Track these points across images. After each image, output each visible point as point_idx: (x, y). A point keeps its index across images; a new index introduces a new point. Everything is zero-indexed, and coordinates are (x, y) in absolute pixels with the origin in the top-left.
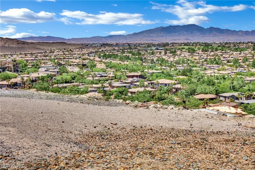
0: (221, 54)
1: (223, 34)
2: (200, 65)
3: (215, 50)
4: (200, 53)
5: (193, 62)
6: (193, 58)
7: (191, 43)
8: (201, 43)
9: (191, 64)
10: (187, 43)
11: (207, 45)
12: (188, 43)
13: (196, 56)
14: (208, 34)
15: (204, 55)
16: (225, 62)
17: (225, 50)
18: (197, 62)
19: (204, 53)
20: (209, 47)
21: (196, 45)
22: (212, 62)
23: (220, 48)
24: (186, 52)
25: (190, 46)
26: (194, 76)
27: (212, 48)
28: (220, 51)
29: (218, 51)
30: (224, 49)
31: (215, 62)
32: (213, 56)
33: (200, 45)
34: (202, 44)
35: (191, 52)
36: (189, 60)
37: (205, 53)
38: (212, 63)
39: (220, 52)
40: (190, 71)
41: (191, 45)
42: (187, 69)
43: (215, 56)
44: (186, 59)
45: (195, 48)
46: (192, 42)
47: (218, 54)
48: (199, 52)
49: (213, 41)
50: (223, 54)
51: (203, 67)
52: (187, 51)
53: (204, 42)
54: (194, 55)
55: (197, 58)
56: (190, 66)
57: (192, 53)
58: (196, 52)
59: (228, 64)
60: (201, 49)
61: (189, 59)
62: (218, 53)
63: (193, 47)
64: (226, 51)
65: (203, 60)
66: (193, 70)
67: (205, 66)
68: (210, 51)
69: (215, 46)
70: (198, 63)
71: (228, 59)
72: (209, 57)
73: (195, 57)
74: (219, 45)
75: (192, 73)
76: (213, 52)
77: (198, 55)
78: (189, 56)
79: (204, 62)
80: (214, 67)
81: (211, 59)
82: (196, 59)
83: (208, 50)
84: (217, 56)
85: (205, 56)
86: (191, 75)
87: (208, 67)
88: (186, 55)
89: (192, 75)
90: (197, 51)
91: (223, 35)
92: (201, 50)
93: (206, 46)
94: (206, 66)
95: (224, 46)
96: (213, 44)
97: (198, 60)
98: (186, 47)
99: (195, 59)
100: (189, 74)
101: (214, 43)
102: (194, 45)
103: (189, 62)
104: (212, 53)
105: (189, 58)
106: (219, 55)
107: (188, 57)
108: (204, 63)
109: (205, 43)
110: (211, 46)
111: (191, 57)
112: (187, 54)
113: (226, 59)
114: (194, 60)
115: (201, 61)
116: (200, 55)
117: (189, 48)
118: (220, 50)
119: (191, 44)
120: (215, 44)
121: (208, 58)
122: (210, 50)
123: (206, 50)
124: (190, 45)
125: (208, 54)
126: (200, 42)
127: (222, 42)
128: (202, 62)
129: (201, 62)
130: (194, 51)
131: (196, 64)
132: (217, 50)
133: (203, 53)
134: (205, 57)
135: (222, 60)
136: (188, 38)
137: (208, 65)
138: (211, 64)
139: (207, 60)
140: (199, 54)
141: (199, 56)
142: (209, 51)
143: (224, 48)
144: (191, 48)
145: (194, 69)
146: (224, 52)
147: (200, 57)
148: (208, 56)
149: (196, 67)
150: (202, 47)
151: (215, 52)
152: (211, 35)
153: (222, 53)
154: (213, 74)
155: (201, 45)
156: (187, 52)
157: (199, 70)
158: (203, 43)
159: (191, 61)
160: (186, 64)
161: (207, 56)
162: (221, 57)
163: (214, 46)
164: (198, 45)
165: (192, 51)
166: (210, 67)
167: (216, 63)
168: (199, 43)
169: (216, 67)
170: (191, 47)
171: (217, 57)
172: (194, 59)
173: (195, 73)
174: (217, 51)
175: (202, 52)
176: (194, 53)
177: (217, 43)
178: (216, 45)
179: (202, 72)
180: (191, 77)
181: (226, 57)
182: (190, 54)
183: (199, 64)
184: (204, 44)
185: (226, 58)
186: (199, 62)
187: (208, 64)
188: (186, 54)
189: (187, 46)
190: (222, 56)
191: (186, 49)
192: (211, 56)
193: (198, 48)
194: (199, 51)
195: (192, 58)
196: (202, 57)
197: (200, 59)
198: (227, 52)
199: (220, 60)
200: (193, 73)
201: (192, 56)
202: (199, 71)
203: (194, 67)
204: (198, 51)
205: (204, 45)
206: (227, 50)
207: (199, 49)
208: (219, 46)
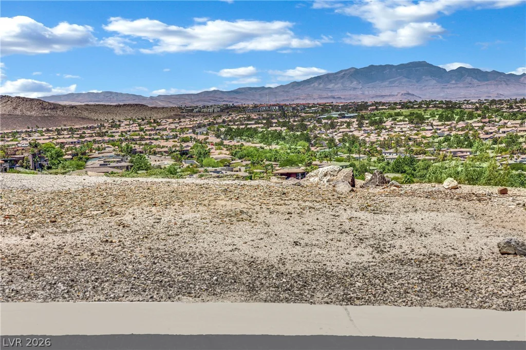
0: (481, 124)
1: (486, 82)
2: (433, 149)
3: (467, 116)
4: (435, 123)
5: (419, 144)
6: (420, 135)
7: (417, 102)
8: (438, 102)
9: (414, 148)
10: (407, 103)
11: (452, 107)
12: (410, 102)
13: (427, 130)
14: (453, 82)
15: (443, 127)
16: (489, 142)
17: (490, 117)
18: (428, 143)
19: (443, 125)
20: (455, 111)
21: (428, 107)
22: (459, 143)
23: (479, 112)
24: (404, 121)
25: (415, 108)
26: (419, 173)
27: (461, 111)
28: (479, 118)
29: (475, 120)
30: (487, 115)
31: (466, 143)
32: (462, 130)
33: (435, 107)
34: (439, 104)
35: (415, 121)
36: (410, 139)
37: (446, 123)
38: (461, 145)
39: (478, 122)
40: (411, 162)
41: (417, 106)
42: (404, 159)
43: (467, 131)
44: (403, 138)
45: (425, 113)
46: (419, 100)
47: (474, 125)
48: (432, 121)
49: (464, 97)
50: (485, 126)
51: (441, 153)
52: (407, 119)
53: (446, 101)
54: (422, 128)
55: (429, 134)
56: (412, 151)
57: (417, 123)
58: (427, 121)
59: (494, 146)
60: (437, 114)
61: (411, 137)
62: (475, 122)
63: (419, 112)
64: (493, 118)
65: (442, 138)
66: (419, 160)
67: (444, 151)
68: (456, 119)
69: (468, 108)
70: (429, 145)
71: (494, 135)
72: (453, 133)
73: (423, 133)
74: (477, 106)
75: (415, 166)
76: (463, 121)
77: (431, 128)
78: (411, 130)
79: (444, 142)
80: (465, 154)
81: (457, 137)
82: (427, 138)
83: (452, 116)
84: (470, 130)
85: (445, 130)
86: (413, 172)
87: (451, 152)
88: (404, 129)
89: (415, 171)
90: (428, 118)
91: (486, 84)
92: (437, 116)
93: (450, 108)
94: (447, 152)
95: (488, 109)
96: (464, 103)
97: (431, 140)
98: (406, 112)
99: (424, 137)
100: (410, 169)
101: (466, 102)
102: (423, 106)
103: (411, 143)
104: (461, 124)
105: (411, 135)
106: (476, 128)
107: (409, 132)
108: (443, 144)
109: (447, 103)
110: (460, 107)
111: (416, 132)
113: (492, 135)
114: (420, 139)
115: (436, 140)
116: (435, 127)
117: (412, 114)
118: (479, 116)
119: (417, 104)
120: (467, 103)
121: (452, 134)
122: (457, 117)
123: (447, 116)
124: (415, 106)
125: (453, 125)
126: (435, 101)
127: (483, 99)
128: (440, 143)
129: (437, 144)
130: (422, 119)
131: (425, 146)
132: (471, 116)
133: (440, 123)
134: (446, 133)
135: (481, 137)
136: (410, 92)
137: (452, 150)
138: (458, 147)
139: (450, 140)
140: (432, 125)
141: (433, 130)
142: (454, 120)
143: (488, 112)
144: (417, 113)
145: (421, 157)
146: (487, 120)
147: (436, 132)
148: (452, 130)
149: (425, 153)
150: (440, 111)
151: (467, 121)
152: (462, 85)
153: (481, 122)
154: (461, 167)
155: (438, 107)
156: (407, 122)
157: (431, 159)
158: (442, 102)
159: (415, 140)
160: (404, 148)
161: (450, 130)
162: (480, 132)
163: (466, 108)
164: (431, 106)
165: (417, 120)
166: (455, 153)
167: (468, 144)
168: (433, 101)
169: (468, 154)
170: (416, 111)
171: (471, 132)
172: (422, 138)
173: (422, 167)
174: (472, 119)
175: (440, 121)
176: (422, 124)
177: (474, 101)
178: (470, 106)
179: (436, 164)
180: (413, 175)
181: (491, 131)
182: (414, 125)
183: (431, 147)
184: (444, 104)
185: (491, 133)
186: (432, 142)
187: (451, 147)
188: (405, 126)
189: (408, 108)
190: (482, 129)
191: (406, 116)
192: (459, 131)
193: (430, 113)
194: (434, 120)
195: (417, 135)
196: (438, 131)
197: (434, 137)
198: (493, 121)
199: (479, 137)
200: (418, 167)
201: (418, 131)
202: (432, 161)
203: (420, 154)
204: (430, 119)
205: (444, 106)
206: (493, 116)
207: (433, 115)
208: (477, 109)
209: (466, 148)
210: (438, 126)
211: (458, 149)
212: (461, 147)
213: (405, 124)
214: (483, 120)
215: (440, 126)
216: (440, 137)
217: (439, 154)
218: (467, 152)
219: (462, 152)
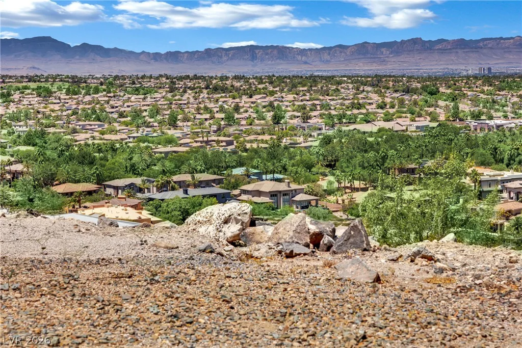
0: (107, 99)
1: (108, 59)
2: (62, 122)
3: (93, 91)
4: (62, 97)
5: (48, 117)
6: (49, 108)
7: (43, 76)
8: (64, 77)
9: (44, 121)
10: (33, 77)
11: (77, 81)
12: (37, 76)
13: (55, 103)
14: (77, 57)
15: (70, 101)
16: (115, 116)
17: (114, 92)
18: (57, 116)
19: (70, 98)
20: (81, 86)
21: (54, 81)
22: (87, 117)
23: (104, 87)
24: (32, 94)
25: (41, 82)
26: (51, 146)
27: (87, 86)
28: (105, 93)
29: (100, 94)
30: (112, 90)
31: (94, 116)
32: (89, 104)
33: (61, 81)
34: (65, 78)
35: (43, 95)
36: (38, 112)
37: (73, 96)
38: (88, 118)
39: (104, 96)
40: (42, 135)
41: (44, 80)
42: (35, 132)
43: (93, 105)
44: (32, 111)
45: (52, 86)
46: (46, 74)
47: (100, 99)
48: (59, 95)
49: (88, 72)
50: (111, 100)
51: (70, 126)
52: (34, 92)
53: (71, 75)
54: (50, 101)
55: (57, 107)
56: (42, 124)
57: (45, 97)
58: (54, 95)
59: (120, 119)
60: (64, 88)
61: (39, 110)
62: (101, 96)
63: (46, 86)
64: (117, 92)
65: (70, 112)
66: (49, 133)
67: (73, 124)
68: (83, 93)
69: (93, 84)
70: (58, 118)
71: (120, 109)
72: (81, 107)
73: (52, 106)
74: (101, 81)
75: (46, 139)
76: (90, 95)
77: (58, 101)
78: (40, 103)
79: (72, 115)
80: (93, 127)
81: (85, 111)
82: (55, 111)
83: (79, 91)
84: (97, 104)
85: (73, 103)
86: (44, 144)
87: (80, 126)
88: (32, 103)
89: (46, 143)
90: (55, 92)
91: (109, 60)
92: (65, 90)
93: (75, 82)
94: (77, 125)
95: (112, 84)
96: (89, 78)
97: (59, 113)
98: (33, 85)
99: (53, 111)
100: (41, 142)
101: (91, 77)
102: (50, 80)
103: (40, 116)
104: (88, 98)
105: (39, 108)
106: (102, 102)
107: (37, 105)
108: (72, 117)
109: (73, 77)
110: (85, 82)
111: (44, 105)
112: (35, 100)
113: (117, 109)
114: (49, 113)
115: (64, 113)
116: (62, 101)
117: (39, 88)
118: (104, 90)
119: (44, 78)
120: (93, 78)
121: (79, 108)
122: (84, 91)
123: (74, 90)
124: (42, 80)
125: (80, 99)
126: (61, 75)
127: (107, 74)
128: (68, 116)
129: (66, 117)
130: (49, 93)
131: (54, 120)
132: (97, 91)
133: (68, 97)
134: (74, 107)
135: (108, 111)
136: (36, 66)
137: (80, 123)
138: (87, 120)
139: (78, 113)
140: (59, 99)
141: (61, 104)
142: (81, 94)
143: (113, 87)
144: (44, 87)
145: (52, 130)
146: (112, 95)
147: (63, 106)
148: (80, 104)
149: (54, 126)
150: (67, 85)
151: (93, 95)
152: (85, 61)
153: (107, 96)
154: (91, 140)
155: (65, 81)
156: (35, 96)
157: (61, 132)
158: (68, 77)
159: (44, 113)
160: (33, 121)
161: (78, 104)
162: (106, 106)
163: (91, 83)
164: (57, 80)
165: (46, 94)
166: (84, 126)
167: (95, 117)
168: (59, 76)
169: (97, 127)
170: (43, 84)
171: (98, 106)
172: (50, 111)
173: (53, 140)
174: (98, 93)
175: (67, 95)
176: (49, 98)
177: (98, 76)
178: (95, 80)
179: (67, 137)
180: (44, 147)
181: (116, 105)
182: (42, 99)
183: (60, 120)
184: (70, 78)
185: (117, 107)
186: (61, 116)
187: (79, 120)
188: (33, 99)
189: (35, 82)
190: (108, 103)
191: (33, 90)
192: (86, 104)
193: (57, 87)
194: (61, 94)
195: (45, 108)
196: (66, 105)
197: (62, 111)
198: (117, 96)
199: (105, 111)
200: (49, 140)
201: (46, 104)
202: (62, 134)
203: (50, 127)
204: (57, 93)
205: (70, 80)
206: (117, 91)
207: (60, 89)
208: (102, 84)
209: (93, 121)
210: (65, 99)
211: (87, 123)
212: (89, 121)
213: (33, 97)
214: (109, 95)
215: (68, 99)
216: (68, 110)
217: (69, 127)
218: (95, 125)
219: (91, 125)
